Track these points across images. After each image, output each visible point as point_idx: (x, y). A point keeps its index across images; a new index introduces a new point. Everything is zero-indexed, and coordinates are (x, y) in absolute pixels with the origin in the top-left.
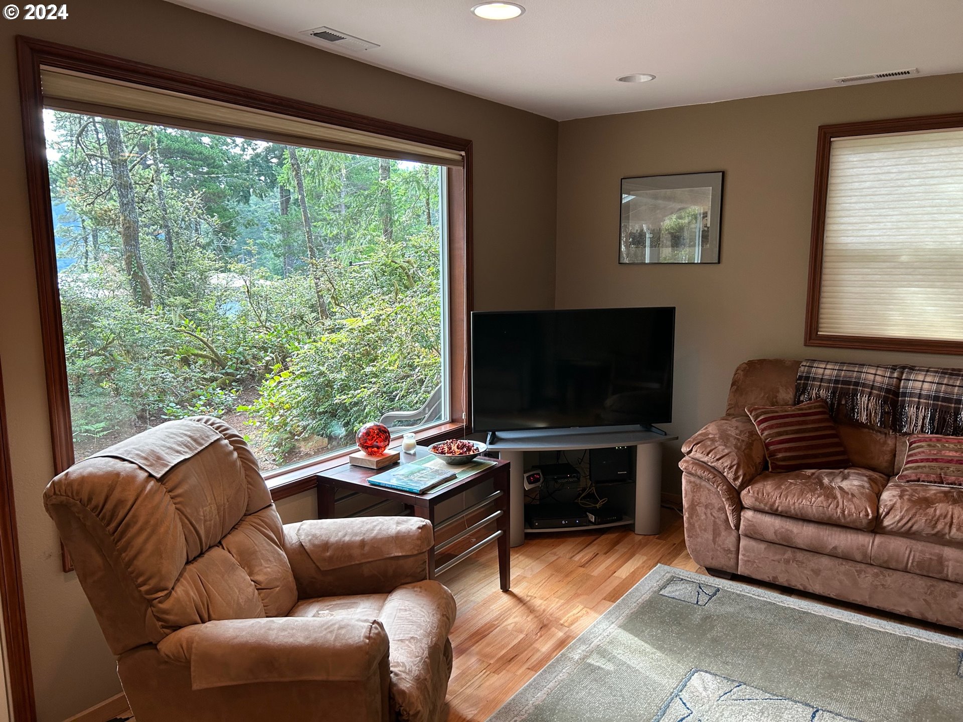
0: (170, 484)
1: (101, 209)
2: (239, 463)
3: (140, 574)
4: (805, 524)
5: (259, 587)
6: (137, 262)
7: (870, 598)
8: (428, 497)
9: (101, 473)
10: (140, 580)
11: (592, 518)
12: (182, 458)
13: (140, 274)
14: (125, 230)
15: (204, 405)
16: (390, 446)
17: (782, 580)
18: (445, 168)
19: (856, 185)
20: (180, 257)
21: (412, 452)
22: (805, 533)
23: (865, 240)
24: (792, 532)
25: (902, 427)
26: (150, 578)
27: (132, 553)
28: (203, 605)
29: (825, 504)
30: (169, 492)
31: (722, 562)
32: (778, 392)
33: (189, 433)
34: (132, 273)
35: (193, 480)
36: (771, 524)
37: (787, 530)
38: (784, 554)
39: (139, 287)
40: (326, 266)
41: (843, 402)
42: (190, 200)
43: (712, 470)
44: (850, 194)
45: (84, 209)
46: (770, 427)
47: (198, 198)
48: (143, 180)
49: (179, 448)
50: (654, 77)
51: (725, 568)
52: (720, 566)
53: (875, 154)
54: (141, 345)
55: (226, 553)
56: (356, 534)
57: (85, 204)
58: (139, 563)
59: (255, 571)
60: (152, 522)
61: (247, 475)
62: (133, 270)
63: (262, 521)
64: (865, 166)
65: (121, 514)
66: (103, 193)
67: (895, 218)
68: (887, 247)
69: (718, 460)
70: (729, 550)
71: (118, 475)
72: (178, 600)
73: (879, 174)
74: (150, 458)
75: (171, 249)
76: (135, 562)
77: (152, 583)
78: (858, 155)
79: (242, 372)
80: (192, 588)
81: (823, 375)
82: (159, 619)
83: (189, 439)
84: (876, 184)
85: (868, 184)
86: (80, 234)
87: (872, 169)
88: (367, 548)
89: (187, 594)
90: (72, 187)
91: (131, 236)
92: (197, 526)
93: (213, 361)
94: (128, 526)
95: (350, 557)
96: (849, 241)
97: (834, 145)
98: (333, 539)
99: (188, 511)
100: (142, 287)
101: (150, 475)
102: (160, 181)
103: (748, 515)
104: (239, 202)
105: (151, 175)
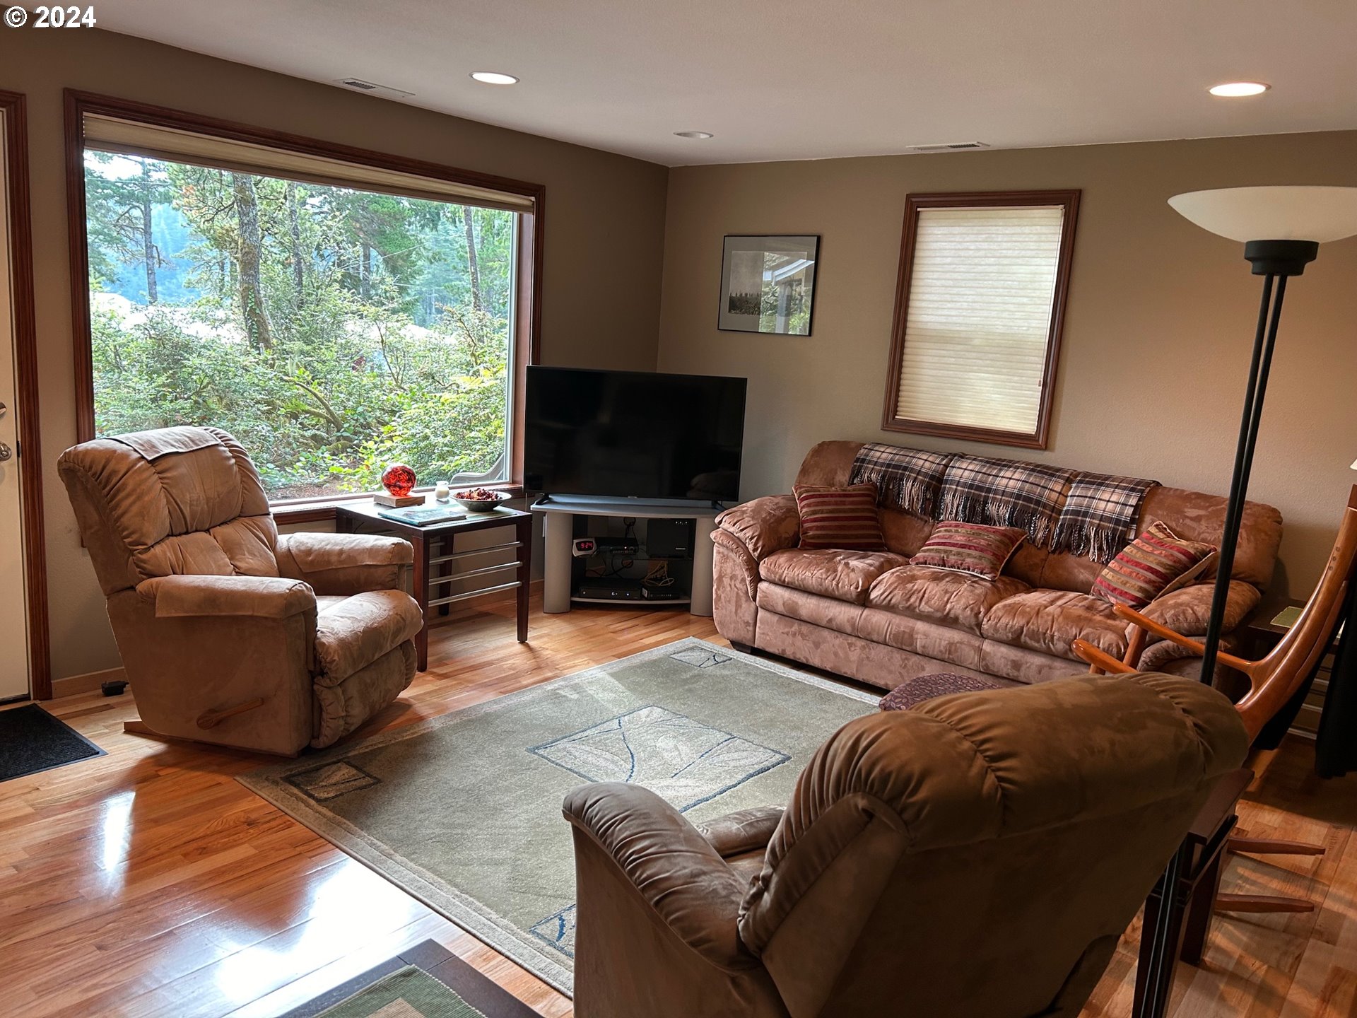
0: (159, 468)
1: (222, 228)
2: (235, 468)
3: (125, 529)
4: (810, 597)
5: (237, 570)
6: (255, 297)
7: (857, 670)
8: (423, 529)
9: (101, 448)
10: (125, 533)
11: (645, 593)
12: (175, 450)
13: (258, 311)
14: (243, 256)
15: (303, 468)
16: (415, 489)
17: (789, 654)
18: (516, 214)
19: (938, 260)
20: (309, 294)
21: (444, 500)
22: (807, 605)
23: (943, 319)
24: (797, 603)
25: (940, 514)
26: (133, 533)
27: (120, 511)
28: (179, 566)
29: (824, 576)
30: (158, 473)
31: (743, 635)
32: (836, 473)
33: (188, 435)
34: (248, 309)
35: (182, 470)
36: (780, 595)
37: (793, 602)
38: (791, 627)
39: (255, 327)
40: (463, 315)
41: (891, 487)
42: (330, 223)
43: (737, 541)
44: (932, 269)
45: (201, 227)
46: (808, 505)
47: (339, 222)
48: (275, 194)
49: (175, 444)
50: (711, 136)
51: (744, 641)
52: (740, 639)
53: (957, 228)
54: (234, 391)
55: (211, 538)
56: (337, 545)
57: (203, 220)
58: (125, 520)
59: (237, 558)
60: (138, 491)
61: (242, 481)
62: (250, 305)
63: (257, 525)
64: (947, 240)
65: (114, 481)
66: (225, 208)
67: (970, 299)
68: (962, 328)
69: (742, 530)
70: (748, 622)
71: (115, 451)
72: (155, 556)
73: (959, 249)
74: (145, 445)
75: (300, 283)
76: (122, 520)
77: (135, 537)
78: (941, 228)
79: (361, 438)
80: (170, 551)
81: (879, 458)
82: (138, 567)
83: (187, 439)
84: (956, 260)
85: (949, 260)
86: (214, 258)
87: (953, 244)
88: (344, 556)
89: (164, 553)
90: (188, 197)
91: (250, 263)
92: (182, 507)
93: (328, 421)
94: (118, 491)
95: (329, 562)
96: (928, 320)
97: (922, 216)
98: (316, 547)
99: (174, 491)
100: (258, 328)
101: (143, 458)
102: (294, 197)
103: (763, 586)
104: (423, 227)
105: (284, 189)
